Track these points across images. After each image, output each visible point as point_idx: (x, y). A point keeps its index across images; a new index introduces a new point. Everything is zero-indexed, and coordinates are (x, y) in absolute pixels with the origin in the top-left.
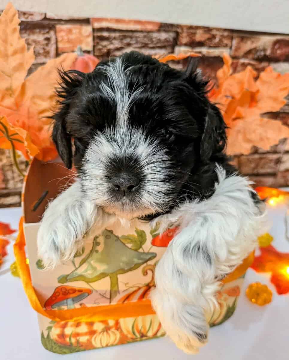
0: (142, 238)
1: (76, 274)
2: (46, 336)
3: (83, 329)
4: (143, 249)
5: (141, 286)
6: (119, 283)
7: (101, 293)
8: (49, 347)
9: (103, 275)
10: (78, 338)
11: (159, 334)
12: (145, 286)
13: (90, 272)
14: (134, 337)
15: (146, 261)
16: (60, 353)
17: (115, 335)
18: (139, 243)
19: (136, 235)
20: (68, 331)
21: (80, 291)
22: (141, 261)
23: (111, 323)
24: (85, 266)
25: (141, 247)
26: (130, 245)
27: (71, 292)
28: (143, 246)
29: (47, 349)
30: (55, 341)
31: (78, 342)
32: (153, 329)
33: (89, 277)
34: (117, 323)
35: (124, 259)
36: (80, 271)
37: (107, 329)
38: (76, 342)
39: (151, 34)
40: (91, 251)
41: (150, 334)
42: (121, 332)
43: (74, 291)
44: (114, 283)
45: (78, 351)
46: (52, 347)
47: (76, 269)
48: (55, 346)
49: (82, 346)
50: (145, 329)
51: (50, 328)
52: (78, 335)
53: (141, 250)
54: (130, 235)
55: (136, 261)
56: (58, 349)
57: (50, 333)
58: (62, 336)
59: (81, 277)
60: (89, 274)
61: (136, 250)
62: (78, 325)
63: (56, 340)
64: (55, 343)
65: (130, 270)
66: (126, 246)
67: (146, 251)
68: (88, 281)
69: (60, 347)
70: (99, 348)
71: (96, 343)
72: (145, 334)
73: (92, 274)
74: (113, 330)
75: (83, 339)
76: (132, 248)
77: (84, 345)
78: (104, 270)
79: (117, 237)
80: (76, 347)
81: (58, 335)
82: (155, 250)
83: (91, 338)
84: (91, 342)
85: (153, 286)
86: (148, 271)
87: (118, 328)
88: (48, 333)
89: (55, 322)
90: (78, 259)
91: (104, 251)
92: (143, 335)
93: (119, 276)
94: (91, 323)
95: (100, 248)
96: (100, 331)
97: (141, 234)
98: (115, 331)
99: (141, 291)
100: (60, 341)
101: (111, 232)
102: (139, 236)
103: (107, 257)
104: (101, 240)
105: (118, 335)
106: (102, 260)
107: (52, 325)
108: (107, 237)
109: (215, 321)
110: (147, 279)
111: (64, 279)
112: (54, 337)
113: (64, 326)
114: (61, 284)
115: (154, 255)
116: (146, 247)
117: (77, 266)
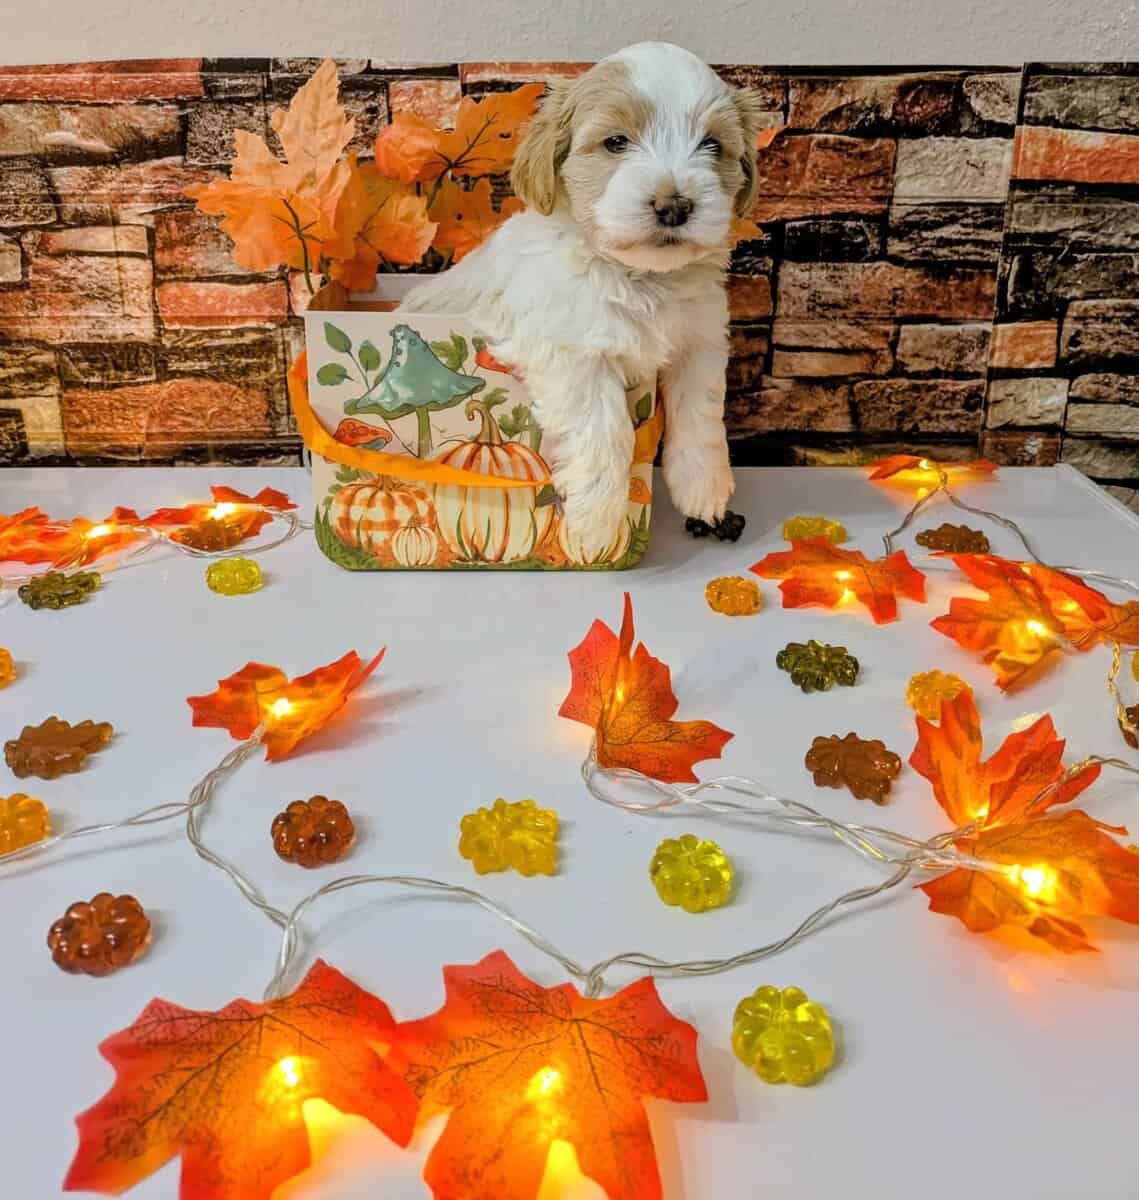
0: (462, 349)
1: (370, 400)
2: (322, 519)
3: (378, 513)
4: (464, 371)
5: (466, 440)
6: (432, 428)
7: (406, 444)
8: (326, 546)
9: (406, 409)
10: (370, 532)
11: (507, 559)
12: (472, 442)
13: (388, 400)
14: (463, 555)
15: (470, 393)
16: (341, 565)
17: (430, 539)
18: (456, 358)
19: (452, 343)
20: (356, 513)
21: (375, 433)
22: (462, 392)
23: (423, 509)
24: (381, 387)
25: (460, 365)
26: (444, 360)
27: (361, 431)
28: (465, 364)
29: (322, 548)
30: (335, 534)
31: (370, 540)
32: (493, 543)
33: (388, 408)
34: (432, 512)
35: (438, 383)
36: (377, 394)
37: (415, 523)
38: (366, 542)
40: (390, 362)
41: (490, 554)
42: (440, 535)
43: (366, 430)
44: (424, 429)
45: (369, 569)
46: (331, 545)
47: (370, 391)
48: (334, 546)
49: (377, 555)
50: (479, 537)
51: (328, 501)
52: (370, 525)
53: (460, 371)
54: (444, 342)
55: (456, 390)
56: (339, 550)
57: (329, 512)
58: (346, 521)
59: (375, 408)
60: (388, 403)
61: (454, 370)
62: (370, 503)
63: (338, 532)
64: (335, 537)
65: (447, 405)
66: (439, 361)
67: (468, 374)
68: (387, 417)
69: (343, 550)
70: (404, 570)
71: (399, 555)
72: (480, 550)
73: (391, 403)
74: (425, 526)
75: (379, 537)
76: (449, 366)
77: (379, 553)
78: (409, 399)
79: (425, 343)
80: (367, 554)
81: (340, 519)
82: (482, 373)
83: (391, 538)
84: (390, 549)
85: (486, 444)
86: (475, 412)
87: (434, 526)
88: (326, 513)
89: (337, 489)
90: (372, 375)
91: (406, 364)
92: (478, 556)
93: (430, 413)
94: (390, 504)
95: (402, 359)
96: (404, 524)
97: (460, 343)
98: (430, 531)
99: (467, 450)
100: (342, 533)
101: (417, 334)
102: (456, 345)
103: (412, 376)
104: (403, 345)
105: (435, 542)
106: (405, 381)
107: (331, 495)
108: (412, 343)
109: (612, 555)
110: (475, 427)
111: (353, 407)
112: (334, 522)
113: (350, 501)
114: (347, 416)
115: (483, 384)
116: (469, 366)
117: (371, 387)
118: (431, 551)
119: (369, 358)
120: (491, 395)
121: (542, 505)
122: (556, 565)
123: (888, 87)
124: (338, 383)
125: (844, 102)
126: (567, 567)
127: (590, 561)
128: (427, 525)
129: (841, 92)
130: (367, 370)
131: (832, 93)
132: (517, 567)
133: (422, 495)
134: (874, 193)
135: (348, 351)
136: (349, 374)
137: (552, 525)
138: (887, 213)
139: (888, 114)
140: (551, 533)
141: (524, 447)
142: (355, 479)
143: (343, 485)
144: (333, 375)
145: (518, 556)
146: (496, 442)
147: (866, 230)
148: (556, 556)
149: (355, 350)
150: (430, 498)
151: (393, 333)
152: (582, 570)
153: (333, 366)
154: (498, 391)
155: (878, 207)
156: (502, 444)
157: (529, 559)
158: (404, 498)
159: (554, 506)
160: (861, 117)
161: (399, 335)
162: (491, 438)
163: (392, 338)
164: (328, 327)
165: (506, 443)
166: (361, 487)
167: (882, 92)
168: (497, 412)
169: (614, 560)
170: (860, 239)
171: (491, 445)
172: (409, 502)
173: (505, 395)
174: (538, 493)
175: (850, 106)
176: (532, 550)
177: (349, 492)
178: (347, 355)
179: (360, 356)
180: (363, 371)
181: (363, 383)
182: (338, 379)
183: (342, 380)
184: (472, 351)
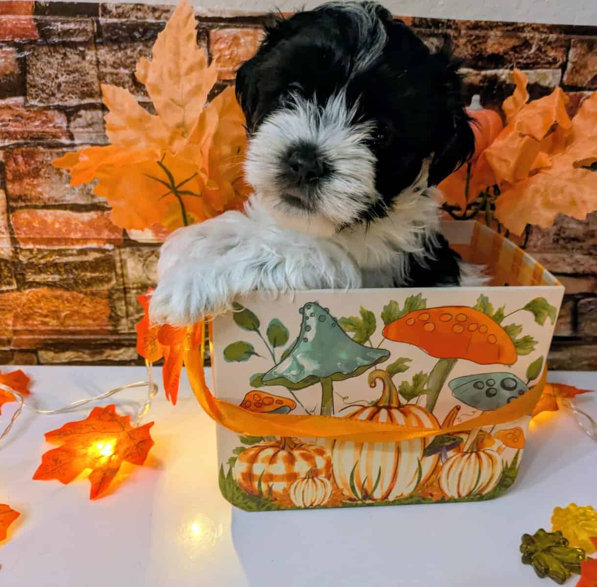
0: (370, 323)
1: (276, 373)
2: (226, 473)
3: (280, 468)
4: (371, 344)
5: (366, 405)
6: (334, 394)
7: (309, 411)
8: (230, 495)
9: (312, 379)
10: (271, 484)
11: (391, 498)
12: (372, 406)
13: (294, 372)
14: (354, 497)
15: (374, 364)
16: (243, 508)
17: (325, 486)
18: (365, 332)
19: (361, 318)
20: (259, 469)
21: (279, 402)
22: (366, 362)
23: (320, 462)
24: (288, 362)
25: (367, 339)
26: (351, 334)
27: (266, 401)
28: (371, 338)
29: (226, 496)
30: (238, 485)
31: (270, 489)
32: (382, 486)
33: (293, 380)
34: (329, 465)
35: (344, 356)
36: (284, 368)
37: (313, 474)
38: (266, 491)
40: (298, 338)
41: (378, 494)
42: (334, 482)
43: (271, 400)
44: (328, 396)
45: (269, 509)
46: (233, 494)
47: (277, 365)
48: (237, 494)
49: (276, 499)
50: (370, 483)
51: (232, 461)
52: (271, 477)
53: (367, 344)
54: (353, 318)
55: (360, 361)
56: (241, 498)
57: (233, 468)
58: (249, 476)
59: (282, 380)
60: (293, 376)
61: (360, 343)
62: (272, 460)
63: (240, 484)
64: (238, 489)
65: (351, 375)
66: (347, 335)
67: (375, 346)
68: (292, 388)
69: (245, 497)
70: (299, 508)
71: (296, 499)
72: (369, 491)
73: (296, 376)
74: (322, 476)
75: (278, 487)
76: (356, 339)
77: (278, 499)
78: (314, 371)
79: (334, 319)
80: (267, 500)
81: (243, 475)
82: (388, 345)
83: (290, 488)
84: (289, 495)
85: (384, 407)
86: (377, 380)
87: (330, 475)
88: (230, 470)
89: (242, 450)
90: (280, 351)
91: (315, 340)
92: (367, 496)
93: (334, 383)
94: (291, 460)
95: (310, 335)
96: (303, 475)
97: (369, 317)
98: (326, 480)
99: (366, 413)
100: (245, 485)
101: (326, 310)
102: (364, 320)
103: (319, 350)
104: (312, 322)
105: (330, 489)
106: (311, 355)
107: (236, 456)
108: (321, 319)
109: (483, 490)
110: (376, 393)
111: (259, 380)
112: (237, 476)
113: (253, 460)
114: (254, 389)
115: (387, 354)
116: (376, 339)
117: (278, 362)
118: (325, 496)
119: (277, 335)
120: (395, 365)
121: (429, 455)
122: (434, 500)
124: (245, 359)
126: (444, 500)
127: (464, 494)
128: (323, 475)
130: (274, 346)
132: (401, 501)
133: (321, 452)
135: (256, 329)
136: (256, 351)
137: (436, 470)
140: (434, 476)
141: (420, 408)
142: (258, 442)
143: (247, 446)
144: (240, 352)
145: (402, 495)
146: (394, 405)
148: (434, 493)
149: (263, 328)
150: (328, 453)
151: (302, 311)
152: (455, 501)
153: (241, 343)
154: (402, 360)
156: (400, 407)
157: (411, 496)
158: (303, 455)
159: (440, 456)
161: (308, 312)
162: (390, 401)
163: (301, 316)
164: (237, 308)
165: (403, 406)
166: (263, 448)
168: (398, 380)
169: (484, 493)
171: (389, 408)
172: (308, 458)
173: (407, 364)
174: (427, 445)
176: (415, 489)
177: (252, 453)
178: (255, 333)
179: (268, 334)
180: (271, 347)
181: (271, 357)
182: (245, 356)
183: (249, 356)
184: (380, 325)
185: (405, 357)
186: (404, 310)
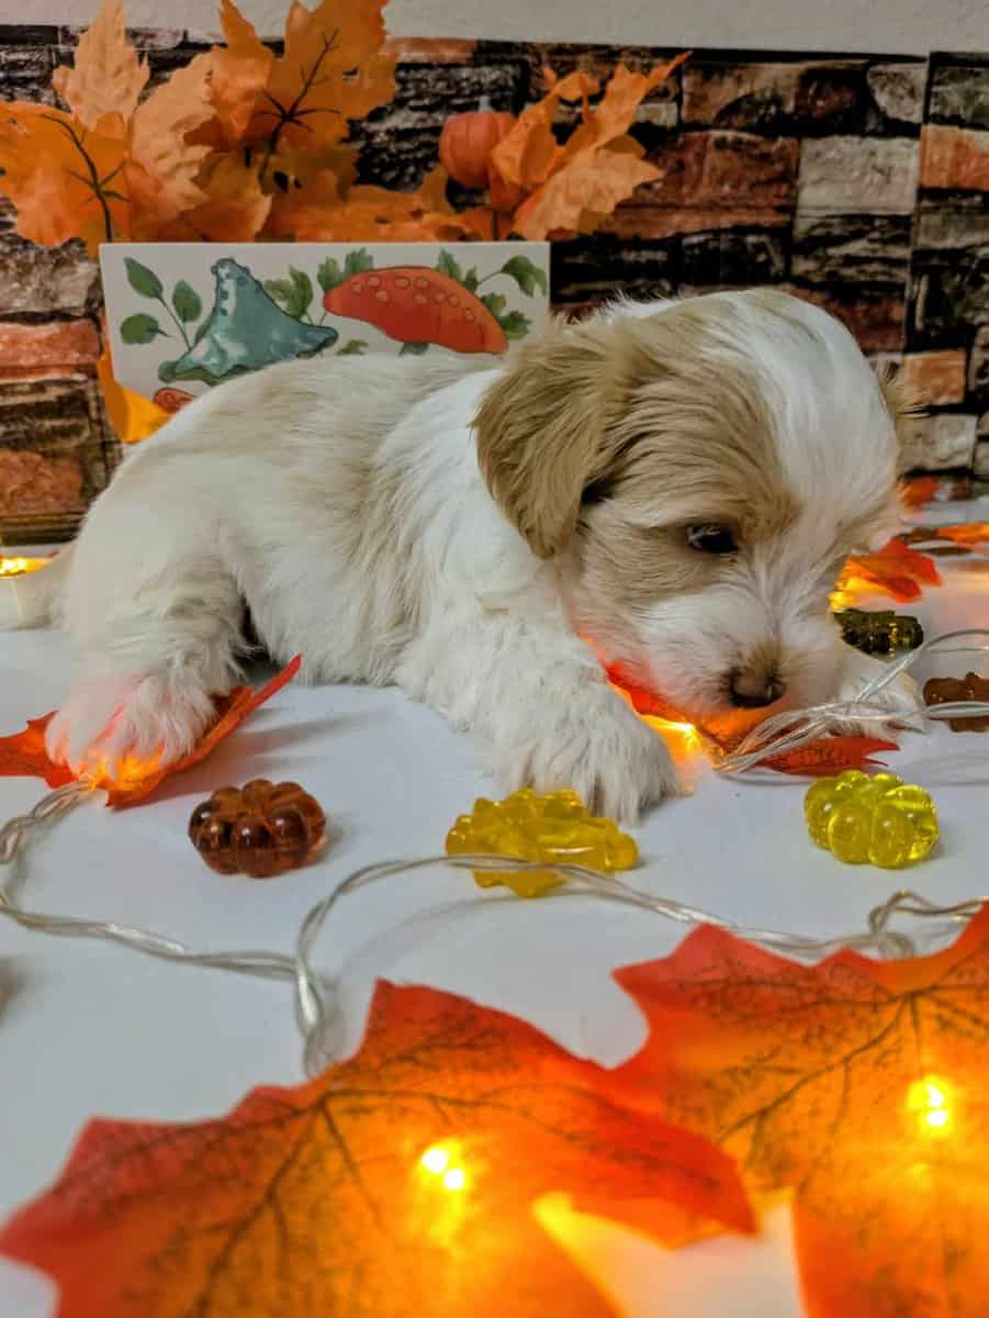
0: (304, 290)
1: (191, 362)
4: (310, 319)
13: (214, 360)
15: (319, 348)
18: (299, 301)
19: (292, 282)
22: (307, 347)
24: (204, 344)
25: (303, 311)
26: (283, 305)
28: (309, 309)
33: (213, 370)
35: (276, 336)
36: (201, 353)
39: (453, 71)
40: (214, 309)
47: (190, 349)
53: (305, 319)
54: (281, 281)
55: (300, 342)
59: (199, 372)
60: (214, 365)
61: (296, 318)
66: (276, 306)
67: (316, 322)
68: (210, 380)
73: (220, 365)
76: (289, 312)
78: (241, 358)
79: (257, 282)
82: (333, 321)
90: (192, 328)
91: (236, 312)
95: (229, 305)
97: (302, 280)
101: (246, 270)
102: (297, 284)
103: (244, 327)
104: (229, 286)
106: (233, 334)
108: (240, 282)
111: (170, 371)
114: (164, 385)
115: (333, 334)
116: (315, 312)
117: (191, 344)
119: (187, 306)
123: (789, 76)
124: (148, 340)
125: (742, 92)
129: (739, 80)
130: (185, 320)
131: (729, 83)
134: (777, 202)
135: (159, 296)
136: (162, 328)
138: (791, 226)
139: (790, 107)
144: (141, 330)
147: (770, 247)
149: (168, 295)
151: (215, 270)
153: (141, 317)
154: (355, 344)
155: (782, 219)
160: (762, 112)
161: (223, 272)
163: (214, 277)
164: (131, 264)
167: (782, 83)
170: (762, 258)
173: (362, 349)
175: (749, 97)
178: (157, 301)
179: (174, 302)
180: (180, 322)
181: (181, 339)
182: (148, 335)
183: (153, 335)
184: (318, 291)
185: (357, 338)
186: (346, 270)
